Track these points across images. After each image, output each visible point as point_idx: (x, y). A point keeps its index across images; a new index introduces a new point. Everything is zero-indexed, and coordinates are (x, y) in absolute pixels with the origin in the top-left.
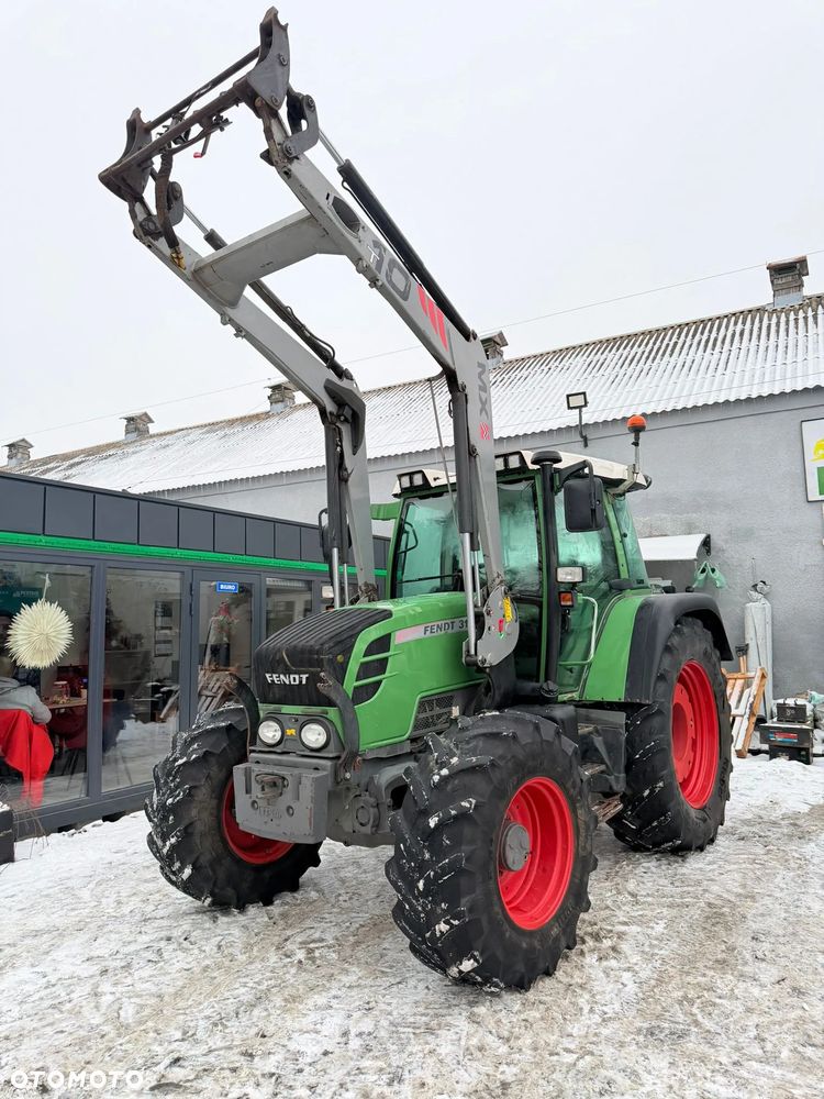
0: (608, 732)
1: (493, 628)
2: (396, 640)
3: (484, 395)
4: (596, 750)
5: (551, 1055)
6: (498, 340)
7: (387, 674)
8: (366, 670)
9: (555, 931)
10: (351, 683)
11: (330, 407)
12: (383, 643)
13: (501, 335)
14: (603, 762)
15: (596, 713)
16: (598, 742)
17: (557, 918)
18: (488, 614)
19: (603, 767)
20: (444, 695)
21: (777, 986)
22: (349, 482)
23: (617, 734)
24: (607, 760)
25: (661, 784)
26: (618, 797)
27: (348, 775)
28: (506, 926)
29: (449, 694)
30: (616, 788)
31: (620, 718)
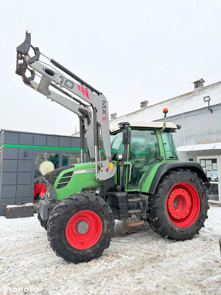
0: (144, 202)
1: (103, 171)
2: (74, 173)
3: (104, 109)
4: (140, 206)
5: (58, 279)
6: (201, 81)
7: (70, 181)
8: (62, 180)
9: (90, 251)
10: (57, 183)
12: (71, 173)
13: (202, 79)
14: (141, 210)
15: (143, 196)
16: (141, 204)
17: (91, 248)
18: (102, 167)
19: (140, 211)
20: (92, 188)
22: (86, 133)
23: (145, 202)
24: (142, 209)
25: (157, 218)
26: (144, 220)
27: (53, 205)
28: (67, 246)
29: (95, 187)
30: (143, 217)
31: (147, 197)
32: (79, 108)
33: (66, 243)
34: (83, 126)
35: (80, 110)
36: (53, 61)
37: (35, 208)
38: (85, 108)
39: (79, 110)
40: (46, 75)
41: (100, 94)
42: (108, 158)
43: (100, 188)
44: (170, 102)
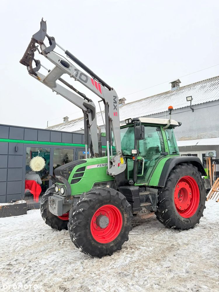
0: (153, 195)
1: (115, 166)
2: (87, 168)
3: (115, 105)
4: (150, 199)
5: (90, 274)
6: (178, 81)
7: (83, 177)
8: (76, 175)
9: (112, 245)
11: (85, 109)
12: (83, 169)
13: (179, 80)
14: (151, 203)
15: (151, 189)
16: (150, 197)
17: (113, 241)
18: (114, 162)
19: (150, 204)
20: (103, 182)
21: (166, 268)
22: (91, 128)
23: (155, 195)
24: (152, 202)
25: (167, 210)
26: (154, 212)
27: (68, 201)
28: (92, 241)
29: (106, 182)
30: (154, 210)
31: (156, 191)
32: (84, 103)
33: (91, 238)
34: (88, 121)
35: (85, 105)
36: (67, 53)
37: (28, 205)
38: (90, 103)
39: (83, 104)
40: (62, 66)
41: (111, 90)
42: (119, 153)
43: (110, 183)
44: (148, 100)
